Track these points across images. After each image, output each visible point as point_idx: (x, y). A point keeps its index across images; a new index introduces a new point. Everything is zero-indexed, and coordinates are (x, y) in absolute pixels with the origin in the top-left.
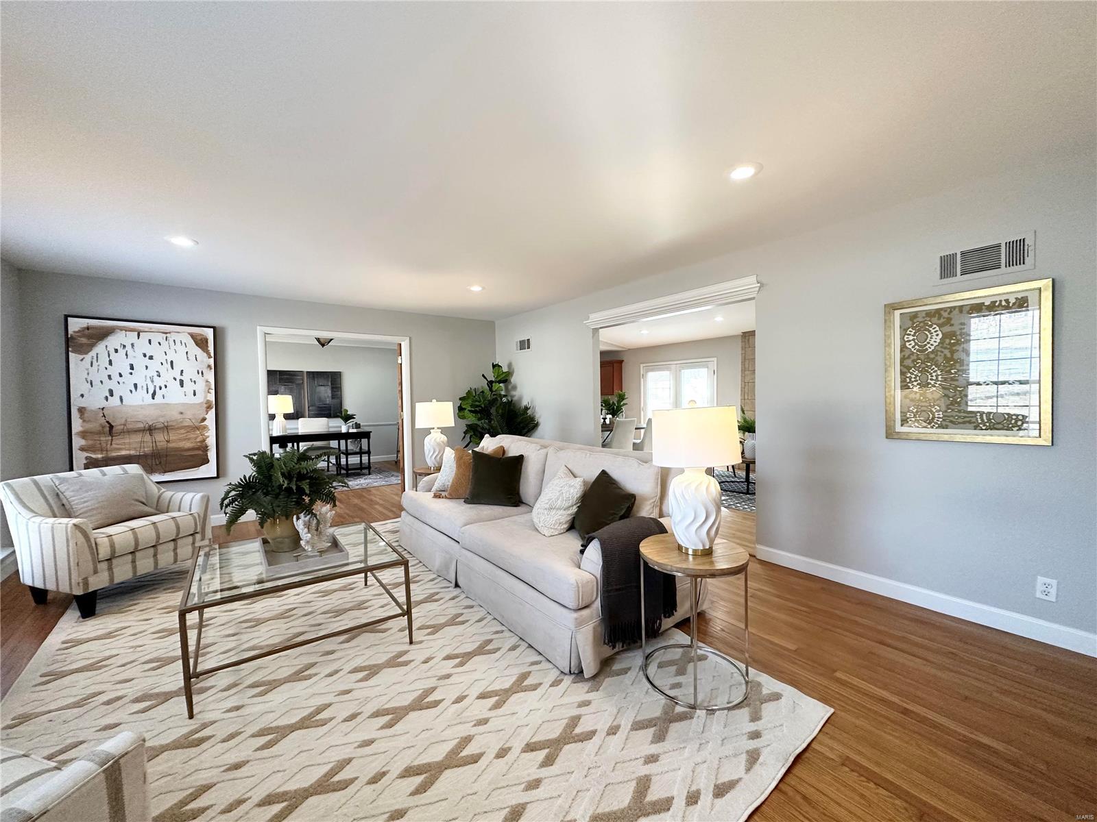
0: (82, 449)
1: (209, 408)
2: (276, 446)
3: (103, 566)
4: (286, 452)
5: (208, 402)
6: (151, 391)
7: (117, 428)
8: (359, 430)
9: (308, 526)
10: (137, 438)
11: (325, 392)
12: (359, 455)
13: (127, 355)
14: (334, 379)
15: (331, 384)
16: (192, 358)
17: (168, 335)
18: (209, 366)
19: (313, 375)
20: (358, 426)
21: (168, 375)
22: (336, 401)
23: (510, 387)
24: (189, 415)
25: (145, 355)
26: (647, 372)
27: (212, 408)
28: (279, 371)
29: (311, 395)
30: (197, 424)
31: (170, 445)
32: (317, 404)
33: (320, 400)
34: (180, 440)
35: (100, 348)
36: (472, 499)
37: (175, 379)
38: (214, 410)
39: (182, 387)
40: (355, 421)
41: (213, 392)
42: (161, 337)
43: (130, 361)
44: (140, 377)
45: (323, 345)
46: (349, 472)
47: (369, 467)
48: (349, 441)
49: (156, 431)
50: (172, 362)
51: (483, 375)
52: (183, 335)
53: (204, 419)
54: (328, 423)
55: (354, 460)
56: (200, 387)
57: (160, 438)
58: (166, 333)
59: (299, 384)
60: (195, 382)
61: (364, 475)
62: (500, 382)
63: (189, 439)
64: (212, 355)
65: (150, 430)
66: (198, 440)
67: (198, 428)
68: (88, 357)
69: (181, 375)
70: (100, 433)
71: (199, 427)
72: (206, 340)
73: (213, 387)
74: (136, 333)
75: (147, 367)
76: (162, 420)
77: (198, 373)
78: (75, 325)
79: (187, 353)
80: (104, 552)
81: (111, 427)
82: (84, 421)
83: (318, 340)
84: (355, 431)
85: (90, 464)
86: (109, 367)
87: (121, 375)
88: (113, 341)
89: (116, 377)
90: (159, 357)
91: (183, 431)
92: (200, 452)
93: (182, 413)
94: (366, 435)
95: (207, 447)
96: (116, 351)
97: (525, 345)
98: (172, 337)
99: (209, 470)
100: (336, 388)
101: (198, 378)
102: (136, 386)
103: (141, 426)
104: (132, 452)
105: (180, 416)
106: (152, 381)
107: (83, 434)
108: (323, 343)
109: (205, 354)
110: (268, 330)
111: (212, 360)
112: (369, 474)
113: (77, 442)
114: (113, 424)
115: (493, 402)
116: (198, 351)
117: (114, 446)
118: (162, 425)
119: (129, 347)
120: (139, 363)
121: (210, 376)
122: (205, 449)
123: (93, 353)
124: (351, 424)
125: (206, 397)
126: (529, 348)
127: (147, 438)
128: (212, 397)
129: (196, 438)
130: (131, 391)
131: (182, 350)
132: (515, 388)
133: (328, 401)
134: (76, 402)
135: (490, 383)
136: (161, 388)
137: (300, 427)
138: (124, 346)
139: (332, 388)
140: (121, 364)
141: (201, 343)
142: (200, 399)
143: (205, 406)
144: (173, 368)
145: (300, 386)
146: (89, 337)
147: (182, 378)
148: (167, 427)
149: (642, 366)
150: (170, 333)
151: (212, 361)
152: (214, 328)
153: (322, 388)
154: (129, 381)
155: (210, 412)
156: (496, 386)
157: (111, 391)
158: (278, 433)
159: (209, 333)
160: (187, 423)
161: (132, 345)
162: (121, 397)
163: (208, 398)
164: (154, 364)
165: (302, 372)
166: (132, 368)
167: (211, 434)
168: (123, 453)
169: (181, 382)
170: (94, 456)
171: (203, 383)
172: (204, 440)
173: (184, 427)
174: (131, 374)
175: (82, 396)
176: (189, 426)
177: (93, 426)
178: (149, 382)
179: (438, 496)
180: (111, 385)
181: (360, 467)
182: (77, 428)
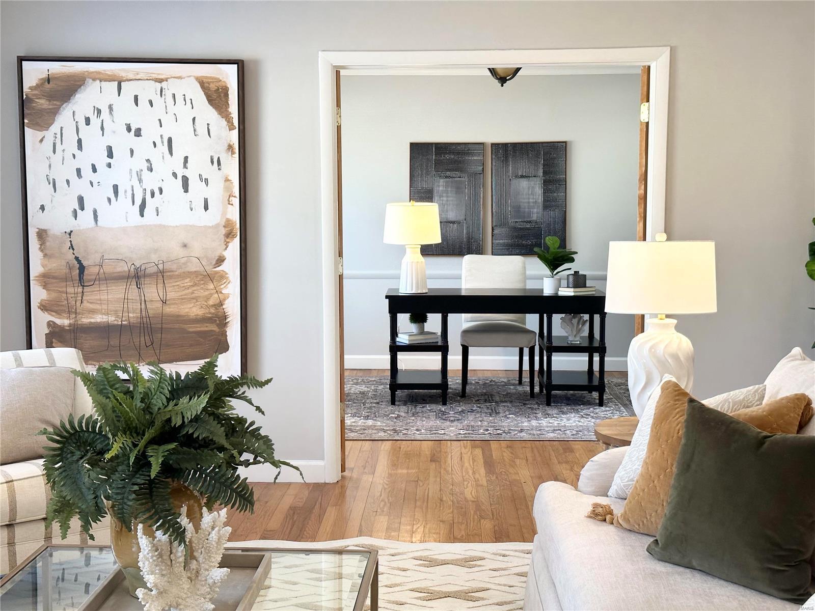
0: (44, 307)
1: (229, 235)
2: (403, 319)
4: (422, 332)
5: (228, 224)
6: (138, 201)
7: (91, 272)
8: (581, 292)
9: (163, 557)
10: (116, 292)
11: (530, 192)
13: (102, 129)
14: (552, 161)
15: (545, 173)
16: (202, 130)
17: (164, 84)
18: (230, 147)
19: (505, 152)
20: (578, 281)
22: (555, 214)
24: (197, 249)
25: (129, 129)
27: (234, 236)
28: (436, 144)
29: (499, 204)
30: (209, 269)
31: (169, 310)
32: (511, 221)
33: (517, 209)
34: (183, 300)
35: (64, 119)
36: (665, 548)
37: (175, 175)
38: (237, 240)
39: (186, 191)
40: (573, 267)
41: (236, 201)
42: (148, 91)
43: (108, 140)
44: (122, 172)
45: (503, 80)
46: (553, 392)
47: (601, 389)
48: (557, 318)
49: (147, 280)
50: (170, 140)
52: (187, 82)
53: (221, 260)
54: (524, 268)
56: (216, 193)
57: (152, 292)
58: (160, 81)
59: (474, 175)
60: (207, 181)
61: (589, 403)
63: (196, 299)
64: (236, 122)
65: (137, 277)
66: (211, 302)
67: (210, 277)
68: (49, 135)
69: (185, 167)
70: (66, 279)
71: (214, 278)
72: (225, 91)
73: (236, 191)
74: (116, 83)
75: (132, 152)
76: (154, 258)
77: (212, 162)
78: (34, 73)
79: (194, 119)
81: (82, 268)
82: (45, 255)
83: (493, 71)
85: (56, 337)
86: (77, 152)
87: (94, 170)
88: (83, 102)
89: (87, 171)
90: (151, 132)
91: (187, 282)
92: (215, 328)
93: (185, 246)
95: (225, 317)
96: (88, 121)
98: (171, 87)
99: (229, 364)
100: (554, 181)
101: (211, 172)
102: (116, 188)
103: (123, 268)
104: (111, 319)
105: (182, 252)
106: (140, 181)
107: (47, 279)
108: (502, 77)
109: (224, 122)
111: (236, 132)
112: (601, 404)
113: (38, 294)
114: (85, 263)
116: (209, 114)
117: (85, 304)
118: (155, 269)
119: (105, 114)
120: (122, 141)
121: (233, 167)
122: (222, 321)
123: (55, 128)
124: (564, 275)
125: (224, 213)
127: (133, 292)
128: (234, 214)
129: (208, 298)
130: (109, 200)
131: (185, 113)
133: (536, 213)
134: (36, 221)
136: (153, 195)
137: (464, 274)
138: (99, 111)
139: (546, 183)
140: (95, 152)
141: (217, 97)
142: (213, 217)
143: (223, 231)
144: (171, 154)
145: (477, 178)
146: (51, 97)
147: (186, 173)
148: (162, 272)
150: (166, 79)
151: (234, 136)
152: (240, 64)
153: (524, 183)
154: (107, 178)
155: (230, 245)
157: (81, 200)
158: (406, 289)
159: (230, 74)
160: (194, 266)
161: (110, 107)
162: (95, 212)
163: (229, 216)
164: (142, 146)
165: (482, 144)
166: (110, 155)
167: (233, 290)
168: (99, 319)
169: (185, 180)
170: (59, 321)
171: (222, 184)
172: (221, 304)
173: (189, 274)
174: (109, 165)
175: (42, 208)
176: (196, 273)
177: (57, 265)
178: (135, 181)
179: (601, 515)
180: (80, 187)
181: (584, 381)
182: (36, 269)
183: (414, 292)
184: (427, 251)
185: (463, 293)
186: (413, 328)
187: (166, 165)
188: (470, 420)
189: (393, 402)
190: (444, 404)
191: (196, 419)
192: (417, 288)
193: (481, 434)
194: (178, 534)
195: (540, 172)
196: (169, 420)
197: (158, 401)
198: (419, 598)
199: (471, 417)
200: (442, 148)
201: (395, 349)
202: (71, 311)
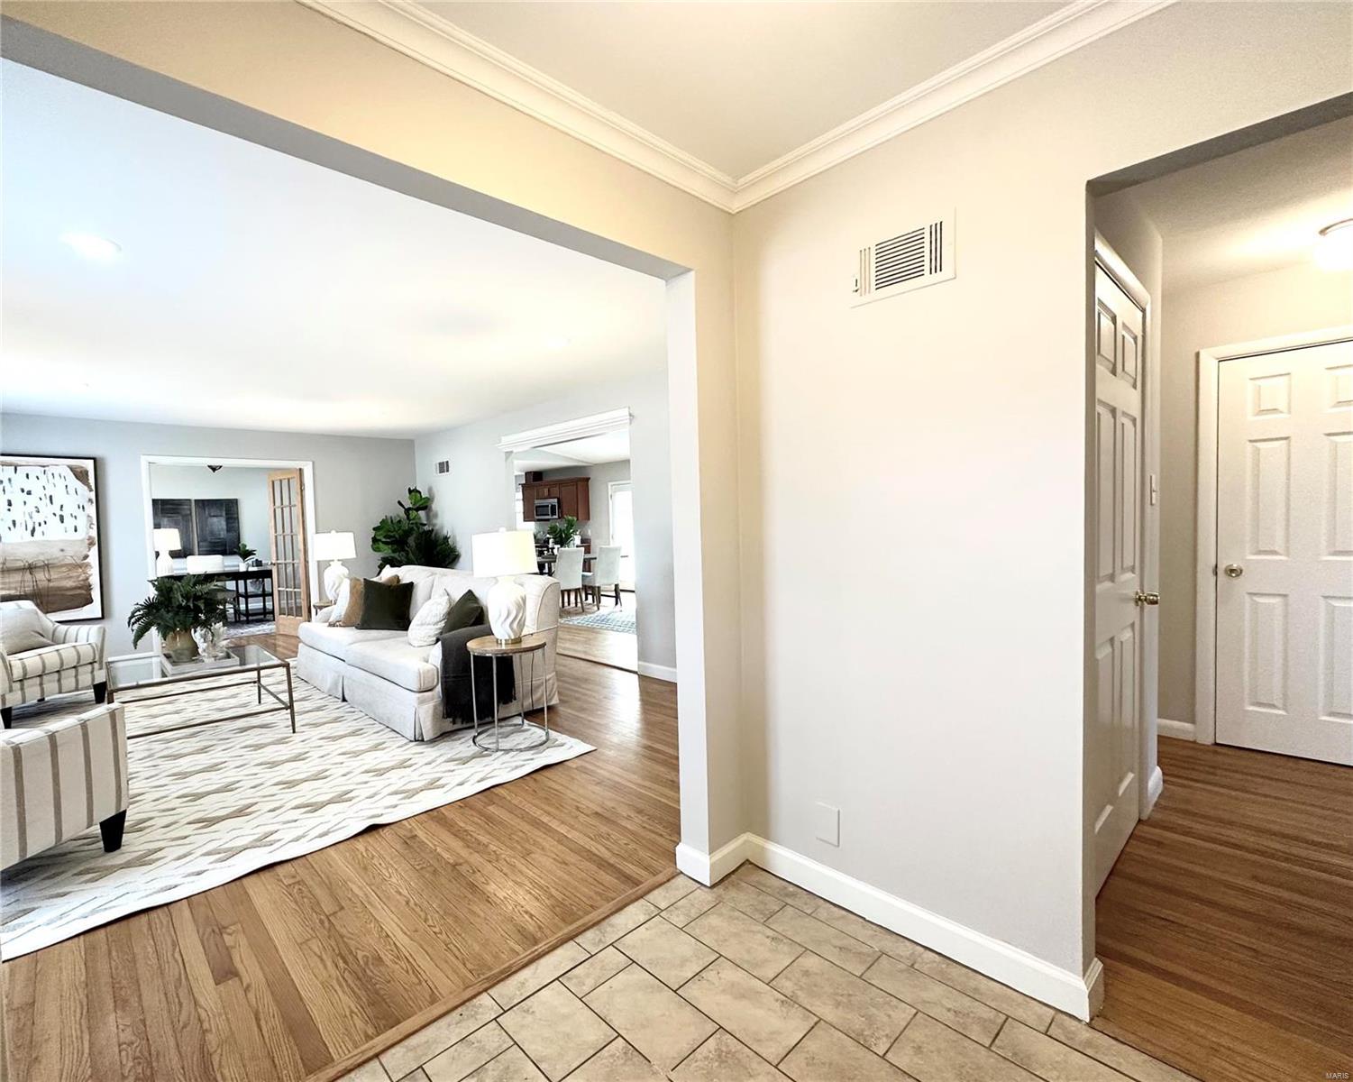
1: (91, 544)
3: (17, 685)
5: (90, 538)
6: (30, 528)
8: (260, 568)
10: (17, 577)
11: (219, 524)
12: (261, 598)
13: (4, 490)
14: (229, 509)
15: (226, 514)
16: (72, 491)
17: (46, 468)
18: (90, 500)
19: (202, 504)
20: (259, 563)
21: (47, 510)
22: (233, 534)
23: (431, 514)
24: (70, 552)
25: (23, 491)
26: (615, 492)
27: (94, 545)
28: (161, 500)
29: (202, 530)
30: (79, 562)
31: (51, 584)
32: (209, 539)
33: (212, 533)
34: (61, 578)
36: (363, 624)
37: (55, 514)
38: (96, 546)
39: (62, 522)
40: (255, 557)
41: (95, 527)
42: (39, 471)
43: (8, 496)
44: (18, 513)
45: (215, 470)
46: (250, 618)
47: (273, 612)
48: (248, 581)
49: (37, 569)
50: (51, 497)
51: (399, 503)
52: (61, 467)
53: (86, 557)
54: (223, 561)
55: (256, 604)
56: (82, 522)
57: (40, 576)
58: (44, 466)
59: (187, 515)
60: (76, 517)
61: (268, 621)
62: (418, 509)
63: (71, 577)
64: (93, 487)
65: (31, 568)
66: (81, 578)
67: (80, 566)
69: (61, 510)
71: (82, 565)
72: (87, 472)
73: (95, 521)
74: (13, 468)
75: (25, 503)
76: (42, 558)
77: (78, 507)
79: (66, 487)
80: (17, 673)
83: (209, 467)
84: (255, 569)
90: (37, 492)
91: (64, 569)
92: (83, 592)
93: (62, 550)
94: (268, 574)
95: (90, 586)
97: (444, 467)
98: (49, 470)
99: (93, 610)
100: (231, 518)
101: (79, 513)
102: (14, 522)
103: (20, 564)
105: (60, 554)
106: (31, 518)
109: (86, 488)
110: (152, 459)
111: (93, 493)
115: (408, 533)
116: (78, 484)
118: (43, 564)
119: (6, 483)
120: (18, 498)
121: (92, 510)
122: (89, 588)
124: (250, 562)
125: (87, 533)
126: (448, 471)
127: (28, 576)
128: (94, 533)
129: (79, 576)
130: (10, 528)
131: (61, 484)
132: (436, 516)
133: (223, 534)
135: (407, 511)
136: (40, 525)
137: (188, 566)
139: (227, 519)
141: (81, 475)
142: (81, 535)
143: (87, 542)
144: (52, 503)
145: (187, 518)
147: (62, 513)
148: (47, 565)
149: (610, 484)
150: (48, 466)
151: (93, 495)
152: (94, 459)
153: (215, 519)
154: (7, 517)
155: (92, 549)
156: (413, 514)
158: (162, 574)
159: (89, 465)
160: (69, 561)
161: (10, 480)
163: (90, 534)
164: (33, 501)
165: (190, 500)
166: (9, 504)
167: (94, 572)
169: (62, 517)
171: (85, 518)
172: (87, 579)
173: (66, 565)
174: (9, 510)
176: (71, 564)
178: (27, 518)
181: (262, 611)
183: (167, 575)
184: (174, 555)
192: (168, 572)
194: (208, 631)
195: (224, 514)
200: (164, 502)
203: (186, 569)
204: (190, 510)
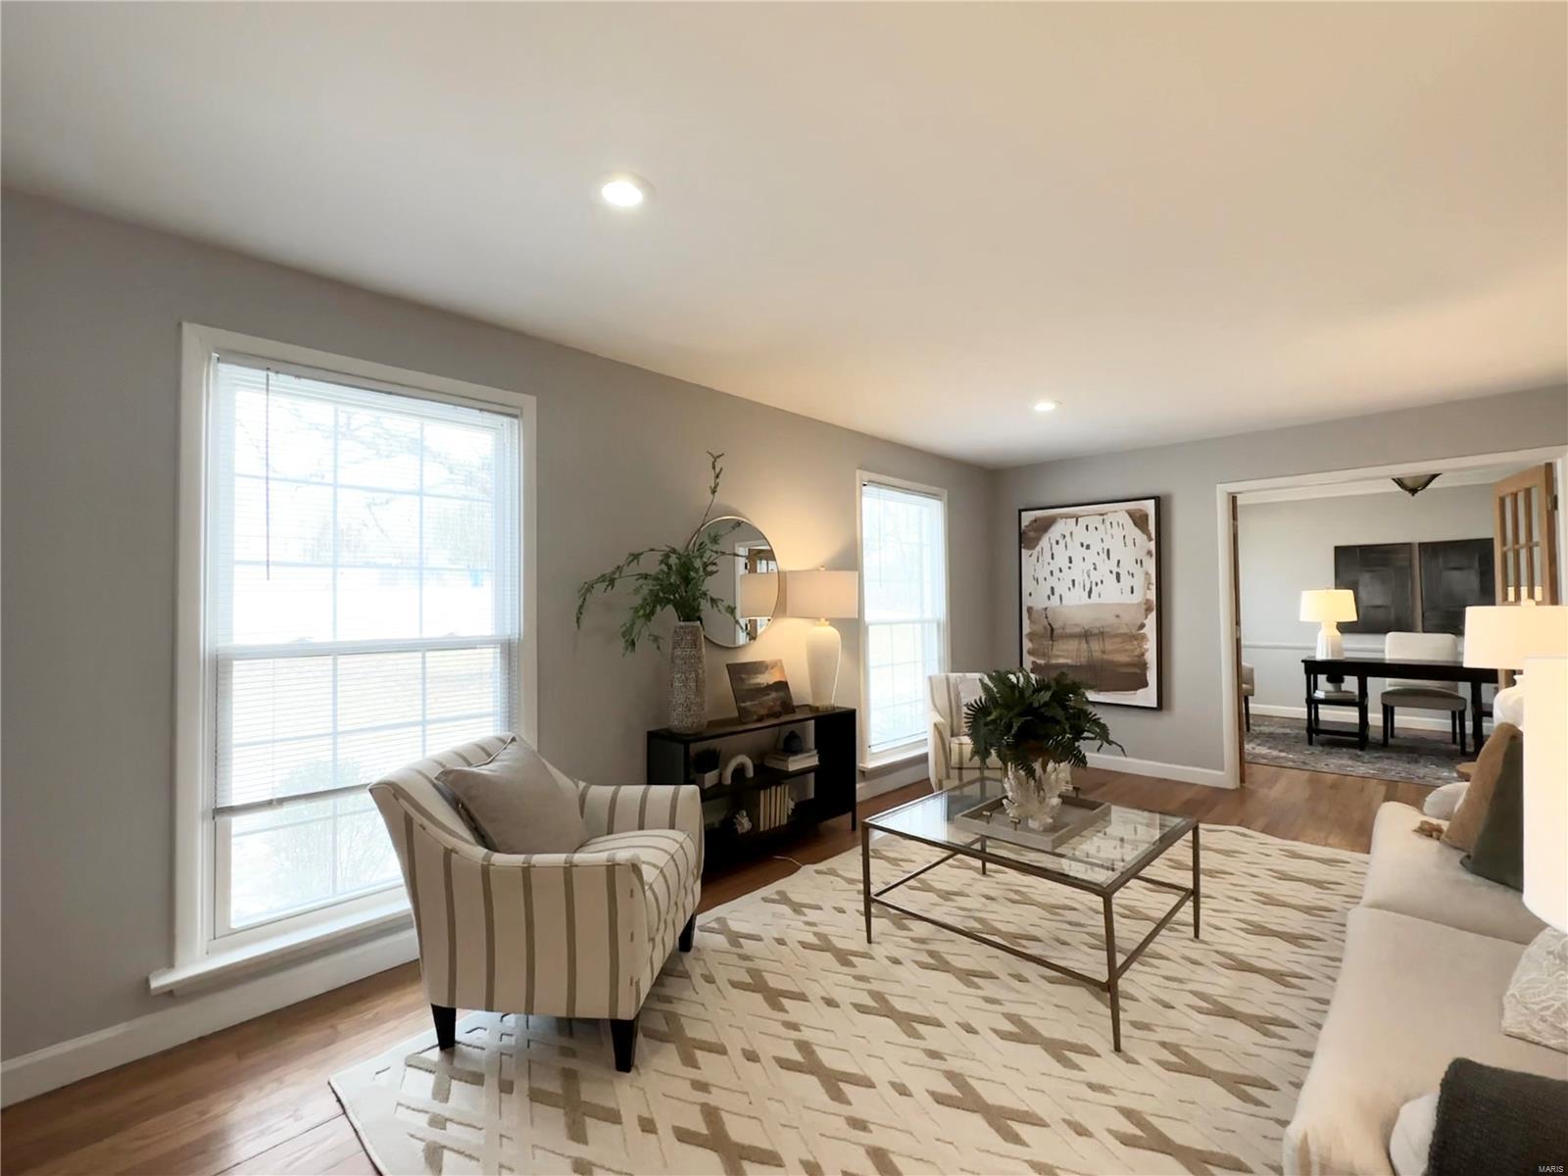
0: (1030, 653)
1: (1148, 610)
4: (1339, 690)
5: (1148, 601)
6: (1087, 589)
7: (1058, 632)
10: (1072, 646)
11: (1461, 582)
13: (1066, 546)
14: (1481, 555)
16: (1129, 542)
17: (1105, 517)
18: (1149, 553)
19: (1432, 550)
21: (1104, 568)
24: (1126, 617)
25: (1082, 545)
27: (1152, 610)
28: (1360, 546)
29: (1428, 591)
30: (1134, 632)
31: (1106, 657)
32: (1442, 606)
33: (1451, 596)
34: (1116, 651)
35: (1044, 542)
37: (1111, 572)
38: (1154, 614)
39: (1119, 581)
41: (1154, 588)
42: (1098, 521)
43: (1069, 553)
44: (1077, 572)
45: (1413, 491)
49: (1092, 638)
50: (1108, 550)
52: (1119, 513)
53: (1142, 626)
54: (1456, 645)
56: (1139, 582)
57: (1096, 646)
58: (1103, 515)
59: (1399, 569)
60: (1133, 575)
63: (1126, 650)
64: (1154, 536)
65: (1086, 635)
66: (1136, 653)
67: (1135, 637)
68: (1035, 552)
69: (1118, 566)
70: (1042, 636)
71: (1138, 638)
72: (1146, 516)
73: (1154, 581)
74: (1074, 520)
75: (1084, 559)
76: (1098, 624)
77: (1137, 562)
78: (1028, 517)
79: (1124, 537)
81: (1052, 630)
82: (1031, 622)
83: (1399, 482)
86: (1051, 561)
87: (1061, 571)
88: (1055, 532)
89: (1056, 572)
90: (1096, 547)
91: (1119, 640)
92: (1138, 671)
93: (1118, 616)
95: (1146, 664)
96: (1057, 543)
98: (1109, 518)
99: (1147, 696)
101: (1136, 569)
102: (1073, 581)
103: (1077, 630)
104: (1069, 661)
105: (1116, 620)
106: (1089, 576)
107: (1032, 636)
108: (1412, 487)
109: (1145, 537)
110: (1234, 487)
111: (1153, 543)
113: (1027, 645)
114: (1054, 627)
116: (1136, 532)
117: (1054, 652)
118: (1097, 631)
119: (1068, 537)
120: (1077, 553)
121: (1151, 566)
122: (1144, 666)
123: (1038, 548)
125: (1145, 594)
127: (1084, 646)
128: (1152, 595)
129: (1133, 651)
130: (1069, 589)
131: (1118, 532)
133: (1473, 599)
134: (1027, 602)
136: (1097, 584)
137: (1389, 648)
138: (1064, 536)
139: (1482, 574)
140: (1061, 560)
141: (1140, 521)
142: (1137, 598)
143: (1144, 607)
144: (1109, 558)
145: (1402, 571)
146: (1037, 530)
147: (1118, 570)
148: (1102, 633)
150: (1106, 514)
151: (1152, 546)
152: (1156, 498)
153: (1456, 574)
154: (1067, 575)
155: (1149, 616)
157: (1052, 588)
158: (1321, 655)
159: (1149, 506)
160: (1124, 630)
161: (1071, 533)
162: (1061, 596)
163: (1148, 597)
164: (1091, 556)
165: (1408, 544)
166: (1071, 562)
167: (1151, 646)
168: (1061, 661)
169: (1118, 575)
170: (1038, 661)
171: (1143, 576)
172: (1143, 655)
173: (1121, 635)
174: (1070, 568)
175: (1030, 594)
176: (1125, 634)
177: (1038, 628)
178: (1086, 577)
179: (1428, 831)
180: (1052, 582)
182: (1026, 630)
183: (1330, 658)
184: (1345, 628)
185: (1387, 662)
186: (1329, 687)
187: (1106, 567)
188: (1385, 764)
189: (1310, 743)
190: (1362, 749)
191: (1046, 704)
192: (1333, 654)
193: (1392, 775)
194: (1031, 773)
195: (1477, 565)
196: (1031, 704)
197: (1028, 693)
198: (1272, 876)
199: (1386, 762)
200: (1366, 550)
201: (1312, 703)
202: (1044, 655)
203: (1383, 651)
204: (1411, 561)
